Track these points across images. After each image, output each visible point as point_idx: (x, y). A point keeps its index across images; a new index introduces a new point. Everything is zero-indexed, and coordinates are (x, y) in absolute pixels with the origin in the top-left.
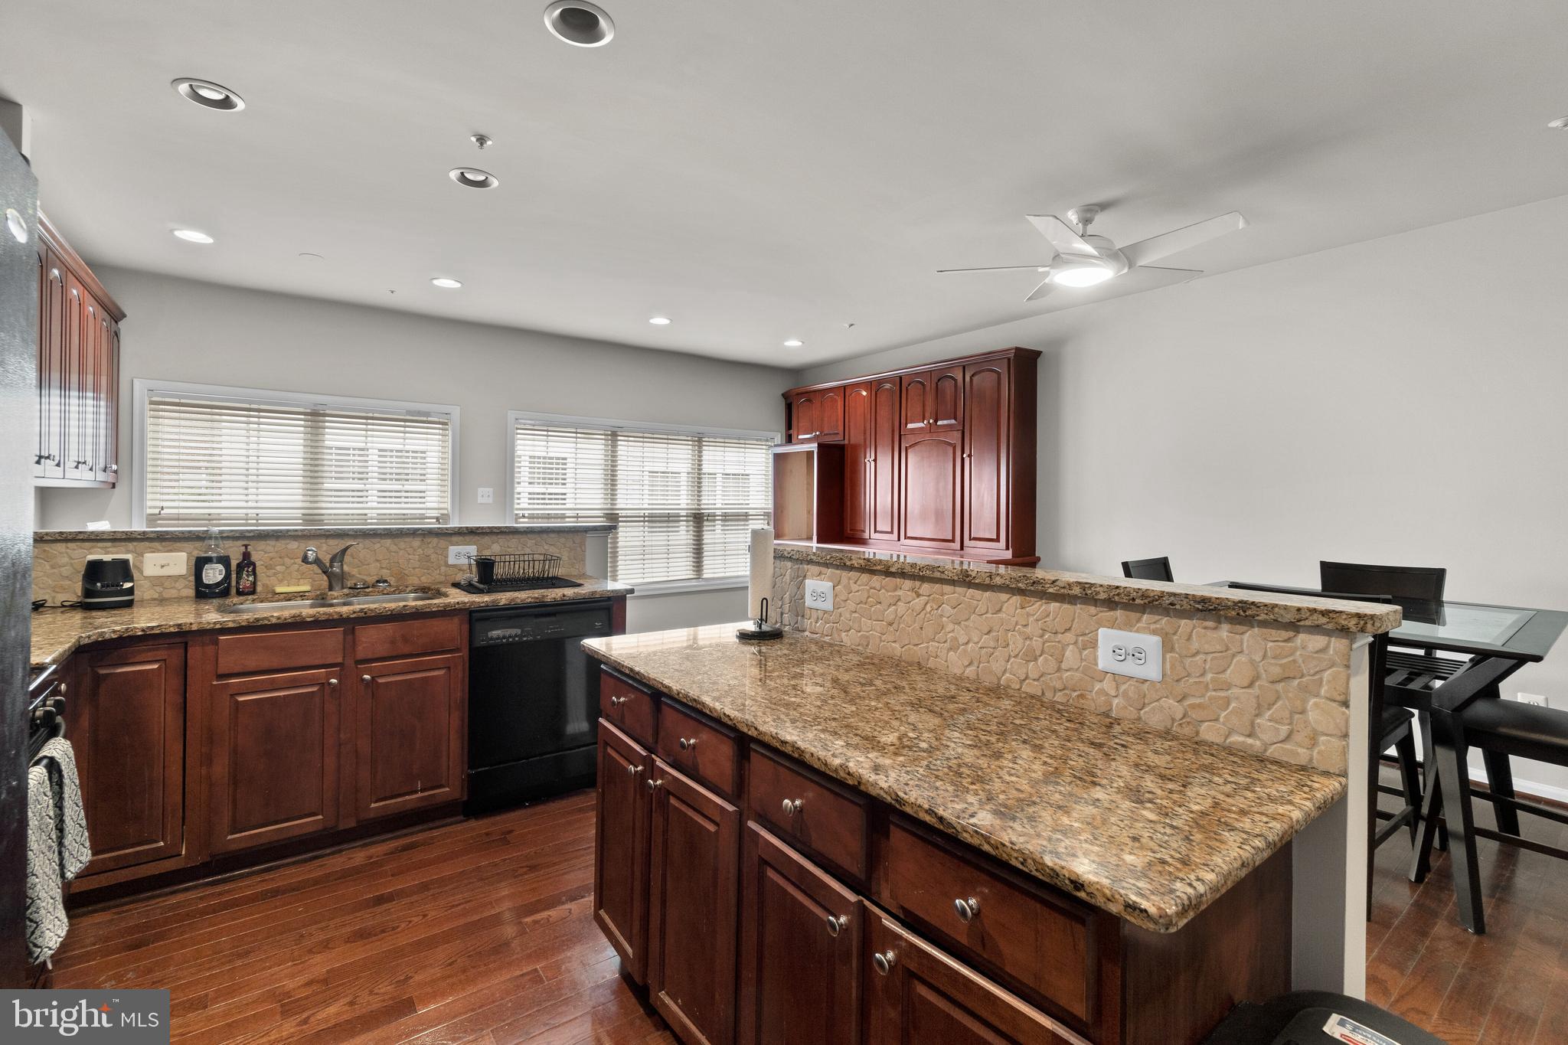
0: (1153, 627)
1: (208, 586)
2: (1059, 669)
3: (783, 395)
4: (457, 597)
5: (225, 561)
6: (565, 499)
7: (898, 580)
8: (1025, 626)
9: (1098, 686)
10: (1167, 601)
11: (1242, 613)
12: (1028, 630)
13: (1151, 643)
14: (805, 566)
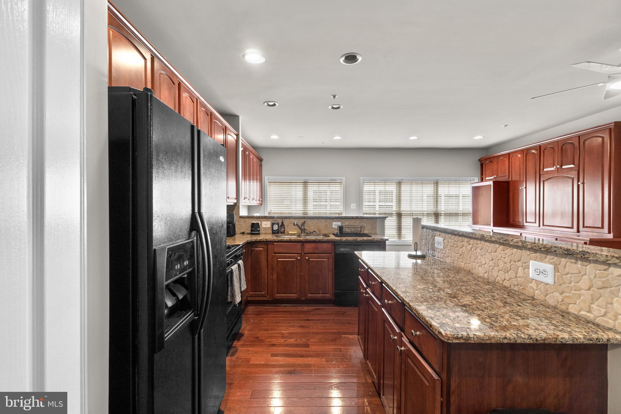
0: (551, 261)
1: (275, 230)
2: (516, 277)
3: (479, 160)
4: (332, 237)
5: (278, 224)
6: (392, 207)
7: (463, 238)
8: (505, 258)
9: (530, 285)
10: (553, 249)
11: (583, 256)
12: (505, 260)
13: (549, 267)
14: (435, 232)
